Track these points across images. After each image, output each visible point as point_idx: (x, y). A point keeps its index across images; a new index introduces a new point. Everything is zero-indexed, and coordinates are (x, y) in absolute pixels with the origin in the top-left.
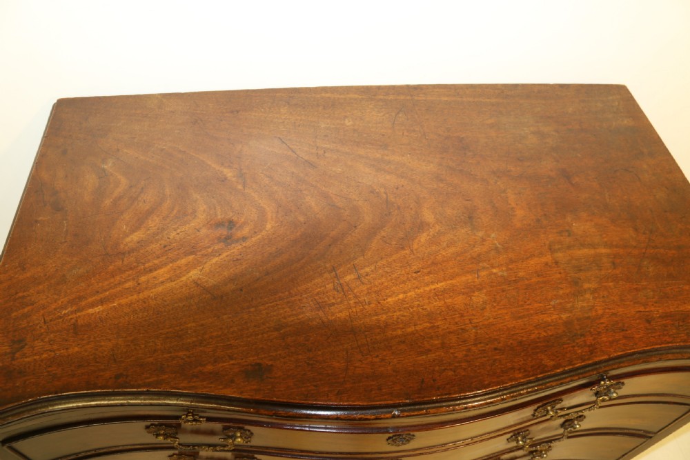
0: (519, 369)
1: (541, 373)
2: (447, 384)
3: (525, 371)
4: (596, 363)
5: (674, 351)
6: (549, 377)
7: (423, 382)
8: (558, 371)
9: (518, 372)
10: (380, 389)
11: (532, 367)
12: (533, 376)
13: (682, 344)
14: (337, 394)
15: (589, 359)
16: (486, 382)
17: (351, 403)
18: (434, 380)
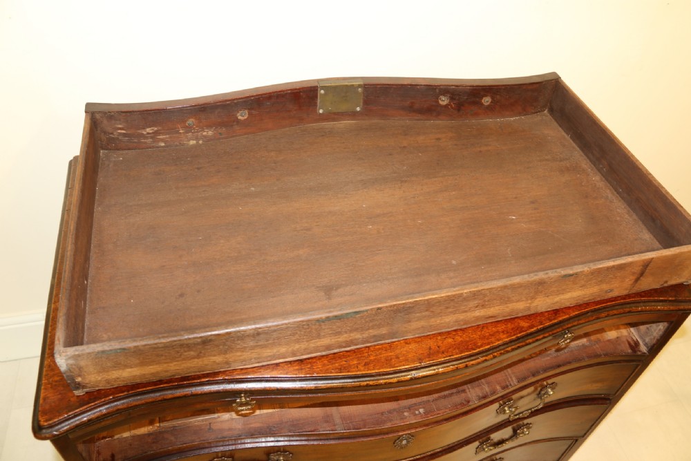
0: (503, 332)
1: (520, 333)
2: (450, 348)
3: (507, 333)
4: (561, 322)
5: (617, 307)
6: (528, 335)
7: (430, 348)
8: (532, 330)
9: (502, 334)
10: (399, 358)
11: (512, 329)
12: (514, 335)
13: (622, 301)
14: (365, 365)
15: (554, 319)
16: (479, 344)
17: (377, 371)
18: (438, 347)
